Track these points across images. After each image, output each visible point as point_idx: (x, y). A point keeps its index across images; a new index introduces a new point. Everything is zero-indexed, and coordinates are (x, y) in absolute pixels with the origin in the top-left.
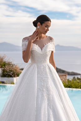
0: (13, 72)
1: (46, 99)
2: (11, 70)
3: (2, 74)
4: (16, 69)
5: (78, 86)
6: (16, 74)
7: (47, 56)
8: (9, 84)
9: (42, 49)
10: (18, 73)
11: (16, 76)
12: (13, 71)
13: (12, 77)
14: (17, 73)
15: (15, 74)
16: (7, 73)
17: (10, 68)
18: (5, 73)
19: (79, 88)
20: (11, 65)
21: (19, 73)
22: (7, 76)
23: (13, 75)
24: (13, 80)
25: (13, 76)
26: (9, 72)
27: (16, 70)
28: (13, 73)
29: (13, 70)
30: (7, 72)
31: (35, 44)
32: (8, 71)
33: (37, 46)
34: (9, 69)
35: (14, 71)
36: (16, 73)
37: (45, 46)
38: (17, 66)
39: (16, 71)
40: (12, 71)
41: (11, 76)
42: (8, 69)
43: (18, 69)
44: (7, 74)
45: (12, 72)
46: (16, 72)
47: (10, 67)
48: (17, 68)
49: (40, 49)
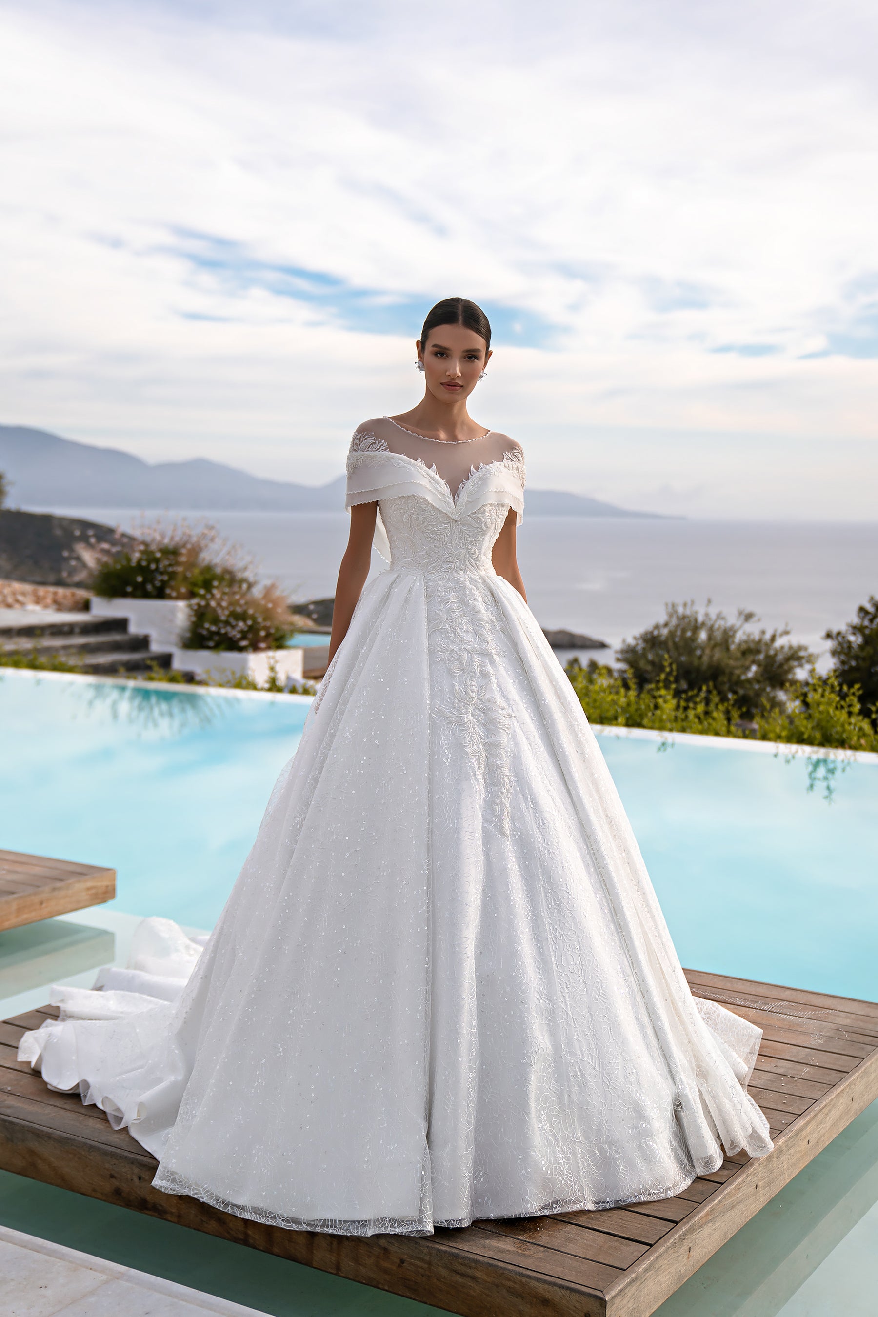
0: (250, 623)
1: (480, 776)
2: (239, 610)
3: (188, 635)
4: (270, 605)
5: (611, 713)
6: (268, 635)
7: (483, 533)
8: (221, 685)
9: (454, 492)
10: (277, 629)
11: (263, 645)
12: (253, 618)
13: (241, 649)
14: (272, 631)
15: (263, 633)
16: (214, 628)
17: (238, 601)
18: (207, 625)
19: (617, 725)
20: (245, 586)
21: (286, 627)
22: (211, 644)
23: (244, 638)
24: (244, 665)
25: (244, 643)
26: (227, 623)
27: (268, 614)
28: (251, 628)
29: (251, 612)
30: (216, 621)
31: (419, 463)
32: (223, 615)
33: (432, 472)
34: (231, 604)
35: (260, 620)
36: (266, 628)
37: (476, 476)
38: (277, 593)
39: (265, 619)
40: (243, 617)
41: (232, 645)
42: (224, 604)
43: (279, 610)
44: (212, 634)
45: (241, 624)
46: (268, 624)
47: (237, 597)
48: (276, 603)
49: (446, 490)
